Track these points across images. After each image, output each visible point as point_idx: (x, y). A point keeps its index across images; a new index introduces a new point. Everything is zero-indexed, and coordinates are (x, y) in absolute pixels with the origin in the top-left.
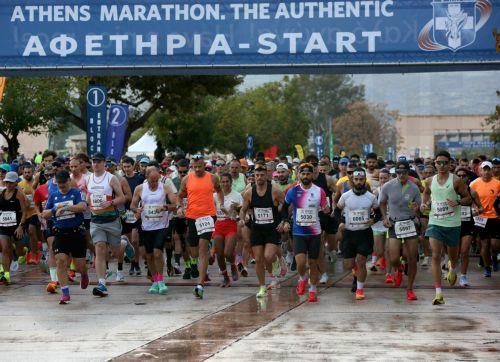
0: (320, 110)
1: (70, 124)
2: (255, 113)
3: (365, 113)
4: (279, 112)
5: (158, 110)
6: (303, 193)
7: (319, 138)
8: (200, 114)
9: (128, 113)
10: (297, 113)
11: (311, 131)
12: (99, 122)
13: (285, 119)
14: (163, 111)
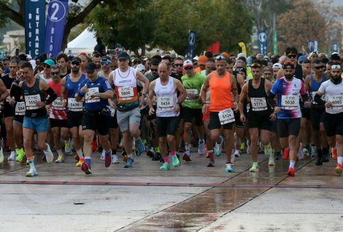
0: (264, 7)
1: (8, 19)
2: (197, 9)
3: (310, 10)
4: (222, 8)
5: (98, 6)
6: (287, 84)
7: (263, 35)
8: (141, 10)
9: (67, 9)
10: (240, 9)
11: (255, 27)
12: (38, 18)
13: (227, 15)
14: (103, 6)
